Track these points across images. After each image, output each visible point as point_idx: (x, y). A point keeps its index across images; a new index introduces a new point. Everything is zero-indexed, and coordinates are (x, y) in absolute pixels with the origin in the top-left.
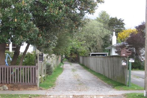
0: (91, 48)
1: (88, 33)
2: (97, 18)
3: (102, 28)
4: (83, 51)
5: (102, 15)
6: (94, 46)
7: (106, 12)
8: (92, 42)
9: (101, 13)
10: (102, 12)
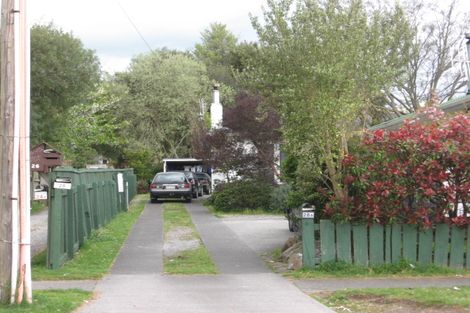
0: (171, 143)
1: (157, 95)
2: (198, 46)
3: (204, 78)
4: (143, 152)
5: (213, 38)
6: (180, 137)
7: (225, 26)
8: (173, 125)
9: (211, 30)
10: (214, 29)
